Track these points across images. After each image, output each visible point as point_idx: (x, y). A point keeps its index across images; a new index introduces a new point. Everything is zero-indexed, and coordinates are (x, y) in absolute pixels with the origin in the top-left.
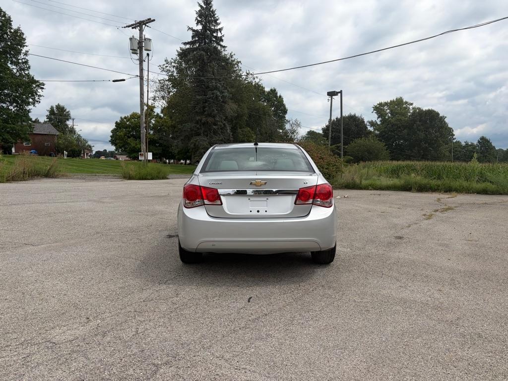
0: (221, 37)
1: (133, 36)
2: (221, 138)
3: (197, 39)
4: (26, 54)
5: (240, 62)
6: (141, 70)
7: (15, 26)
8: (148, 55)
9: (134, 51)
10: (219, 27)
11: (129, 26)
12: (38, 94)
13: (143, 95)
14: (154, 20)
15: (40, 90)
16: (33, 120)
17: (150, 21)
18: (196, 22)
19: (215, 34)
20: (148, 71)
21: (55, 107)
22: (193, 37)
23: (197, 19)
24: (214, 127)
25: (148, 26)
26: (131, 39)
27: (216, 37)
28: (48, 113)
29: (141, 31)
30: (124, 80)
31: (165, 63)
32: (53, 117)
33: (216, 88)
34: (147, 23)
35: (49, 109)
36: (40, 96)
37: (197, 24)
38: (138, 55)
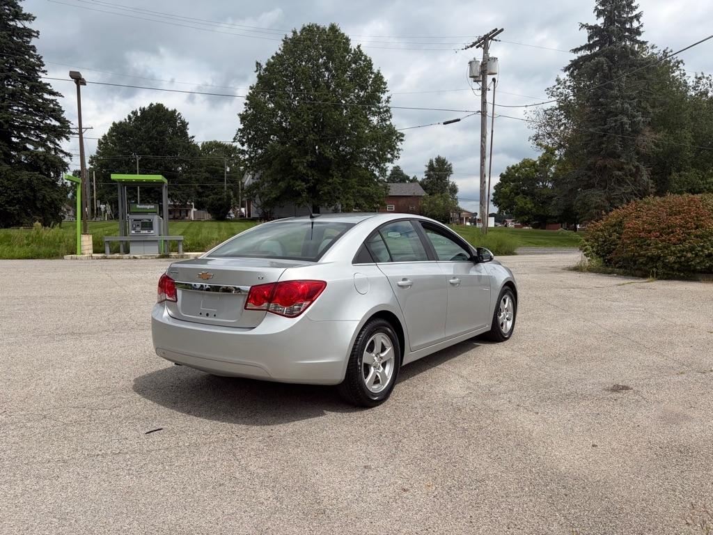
0: (638, 28)
1: (475, 59)
2: (630, 190)
3: (597, 39)
4: (388, 101)
5: (682, 61)
6: (484, 103)
7: (375, 69)
8: (494, 80)
9: (475, 79)
10: (635, 13)
11: (472, 46)
12: (397, 147)
13: (485, 138)
14: (502, 30)
15: (399, 143)
16: (411, 178)
17: (496, 32)
18: (596, 13)
19: (628, 26)
20: (494, 105)
21: (434, 160)
22: (590, 38)
23: (596, 9)
24: (617, 173)
25: (496, 40)
26: (470, 63)
27: (630, 30)
28: (426, 169)
29: (486, 49)
30: (458, 120)
31: (556, 83)
32: (432, 173)
33: (623, 112)
34: (494, 36)
35: (428, 164)
36: (399, 150)
37: (598, 16)
38: (480, 83)
